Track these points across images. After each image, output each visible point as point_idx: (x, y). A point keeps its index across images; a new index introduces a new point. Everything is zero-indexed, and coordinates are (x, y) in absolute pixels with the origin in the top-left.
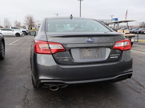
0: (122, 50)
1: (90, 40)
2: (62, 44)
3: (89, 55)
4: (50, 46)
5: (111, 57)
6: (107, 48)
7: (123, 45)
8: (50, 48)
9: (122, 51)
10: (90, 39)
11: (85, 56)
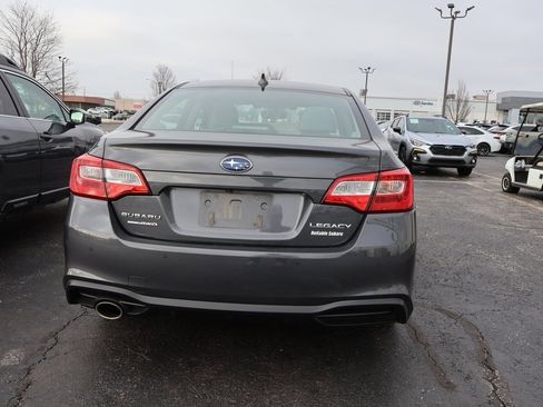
0: (364, 208)
1: (232, 163)
2: (140, 171)
3: (231, 217)
4: (108, 173)
5: (313, 233)
6: (302, 199)
7: (369, 193)
8: (105, 180)
9: (365, 213)
10: (235, 160)
11: (217, 216)
